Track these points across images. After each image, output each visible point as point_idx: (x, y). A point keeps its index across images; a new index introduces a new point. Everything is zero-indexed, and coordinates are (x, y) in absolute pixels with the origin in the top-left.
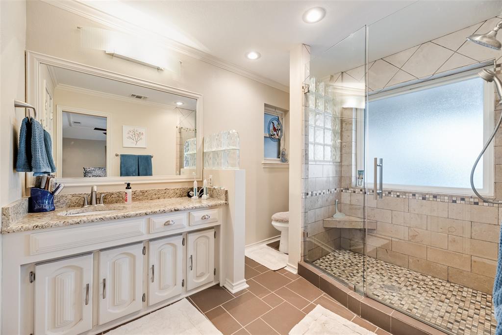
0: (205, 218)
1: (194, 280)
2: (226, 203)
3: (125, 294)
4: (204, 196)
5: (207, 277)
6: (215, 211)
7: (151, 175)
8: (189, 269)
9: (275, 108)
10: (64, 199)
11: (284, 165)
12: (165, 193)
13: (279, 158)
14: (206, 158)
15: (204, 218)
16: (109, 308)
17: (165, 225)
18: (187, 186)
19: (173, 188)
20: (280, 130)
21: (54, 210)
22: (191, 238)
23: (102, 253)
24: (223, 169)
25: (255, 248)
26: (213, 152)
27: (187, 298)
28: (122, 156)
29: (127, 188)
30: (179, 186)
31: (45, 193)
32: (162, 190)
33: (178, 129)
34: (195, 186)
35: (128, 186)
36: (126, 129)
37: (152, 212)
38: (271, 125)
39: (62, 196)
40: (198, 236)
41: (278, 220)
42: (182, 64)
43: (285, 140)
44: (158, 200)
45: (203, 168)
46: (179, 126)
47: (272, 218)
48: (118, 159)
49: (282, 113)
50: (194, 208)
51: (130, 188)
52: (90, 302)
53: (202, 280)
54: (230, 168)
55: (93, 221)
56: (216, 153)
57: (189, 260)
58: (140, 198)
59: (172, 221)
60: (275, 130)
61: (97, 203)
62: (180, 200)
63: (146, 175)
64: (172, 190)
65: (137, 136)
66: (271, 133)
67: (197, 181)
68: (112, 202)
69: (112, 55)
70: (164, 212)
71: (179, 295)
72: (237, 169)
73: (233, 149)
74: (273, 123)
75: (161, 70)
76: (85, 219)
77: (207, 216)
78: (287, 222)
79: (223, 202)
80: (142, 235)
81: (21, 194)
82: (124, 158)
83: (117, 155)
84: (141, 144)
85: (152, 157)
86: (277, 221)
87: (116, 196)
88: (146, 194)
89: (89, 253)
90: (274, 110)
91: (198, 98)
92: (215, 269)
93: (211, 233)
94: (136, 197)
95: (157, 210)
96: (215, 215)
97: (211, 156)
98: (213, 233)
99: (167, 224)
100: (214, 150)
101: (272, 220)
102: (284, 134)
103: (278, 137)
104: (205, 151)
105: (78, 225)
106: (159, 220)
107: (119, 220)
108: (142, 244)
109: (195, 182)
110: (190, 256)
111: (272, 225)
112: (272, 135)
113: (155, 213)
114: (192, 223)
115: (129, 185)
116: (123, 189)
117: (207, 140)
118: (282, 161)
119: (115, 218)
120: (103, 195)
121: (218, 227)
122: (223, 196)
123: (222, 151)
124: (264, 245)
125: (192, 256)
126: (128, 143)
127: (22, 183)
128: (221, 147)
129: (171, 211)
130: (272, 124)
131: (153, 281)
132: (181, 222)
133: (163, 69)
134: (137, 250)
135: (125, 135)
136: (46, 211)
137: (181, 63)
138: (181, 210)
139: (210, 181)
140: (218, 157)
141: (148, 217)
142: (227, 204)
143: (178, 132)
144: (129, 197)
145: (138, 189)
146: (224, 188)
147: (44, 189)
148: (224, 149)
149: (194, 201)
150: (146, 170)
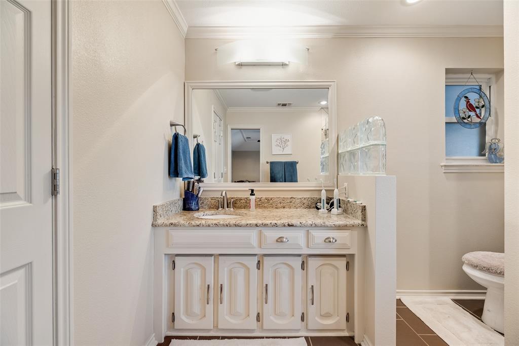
0: (330, 242)
1: (316, 318)
2: (363, 225)
3: (240, 307)
4: (335, 210)
5: (334, 321)
6: (346, 234)
7: (296, 181)
8: (310, 302)
9: (472, 72)
10: (207, 201)
11: (494, 168)
12: (291, 202)
13: (484, 155)
14: (341, 161)
15: (328, 240)
16: (226, 315)
17: (277, 241)
18: (316, 196)
19: (300, 197)
20: (483, 106)
21: (198, 209)
22: (313, 263)
23: (220, 258)
24: (361, 174)
25: (428, 299)
26: (347, 152)
27: (306, 338)
28: (272, 163)
29: (251, 195)
30: (307, 195)
31: (193, 195)
32: (288, 198)
33: (324, 131)
34: (324, 196)
35: (252, 193)
36: (275, 137)
37: (262, 224)
38: (463, 101)
39: (205, 199)
40: (321, 263)
41: (477, 266)
42: (309, 51)
43: (497, 124)
44: (282, 209)
45: (338, 174)
46: (324, 128)
47: (463, 260)
48: (268, 166)
49: (488, 76)
50: (313, 225)
51: (254, 195)
52: (211, 302)
53: (329, 322)
54: (369, 174)
55: (209, 226)
56: (352, 153)
57: (309, 291)
58: (266, 205)
59: (286, 238)
60: (471, 107)
61: (228, 207)
62: (305, 211)
63: (292, 181)
64: (298, 199)
65: (283, 143)
66: (462, 115)
67: (326, 190)
68: (240, 208)
69: (241, 65)
70: (276, 225)
71: (298, 330)
72: (382, 174)
73: (373, 145)
74: (466, 97)
75: (286, 65)
76: (203, 222)
77: (333, 238)
78: (501, 274)
79: (359, 221)
80: (253, 247)
81: (179, 195)
82: (273, 164)
83: (267, 163)
84: (288, 150)
85: (297, 163)
86: (475, 267)
87: (243, 201)
88: (271, 202)
89: (211, 255)
90: (469, 75)
91: (330, 86)
92: (348, 314)
93: (342, 263)
94: (260, 204)
95: (268, 222)
96: (346, 241)
97: (346, 157)
98: (345, 263)
99: (280, 240)
100: (349, 149)
101: (463, 263)
102: (496, 113)
103: (478, 120)
104: (340, 152)
105: (198, 228)
106: (272, 235)
107: (230, 228)
108: (257, 257)
109: (324, 192)
110: (311, 287)
111: (463, 270)
112: (464, 118)
113: (265, 225)
114: (311, 245)
115: (252, 191)
116: (248, 195)
117: (342, 137)
118: (490, 160)
119: (227, 226)
120: (232, 200)
121: (352, 256)
122: (359, 213)
123: (359, 149)
124: (448, 299)
125: (312, 286)
126: (276, 150)
127: (180, 187)
128: (358, 144)
129: (284, 226)
130: (463, 99)
131: (266, 303)
132: (297, 240)
133: (288, 63)
134: (252, 263)
135: (274, 143)
136: (192, 210)
137: (308, 49)
138: (296, 226)
139: (344, 191)
140: (354, 158)
141: (260, 229)
142: (364, 227)
143: (324, 134)
144: (253, 204)
145: (264, 196)
146: (361, 202)
147: (192, 191)
148: (362, 146)
149: (321, 216)
150: (291, 176)
